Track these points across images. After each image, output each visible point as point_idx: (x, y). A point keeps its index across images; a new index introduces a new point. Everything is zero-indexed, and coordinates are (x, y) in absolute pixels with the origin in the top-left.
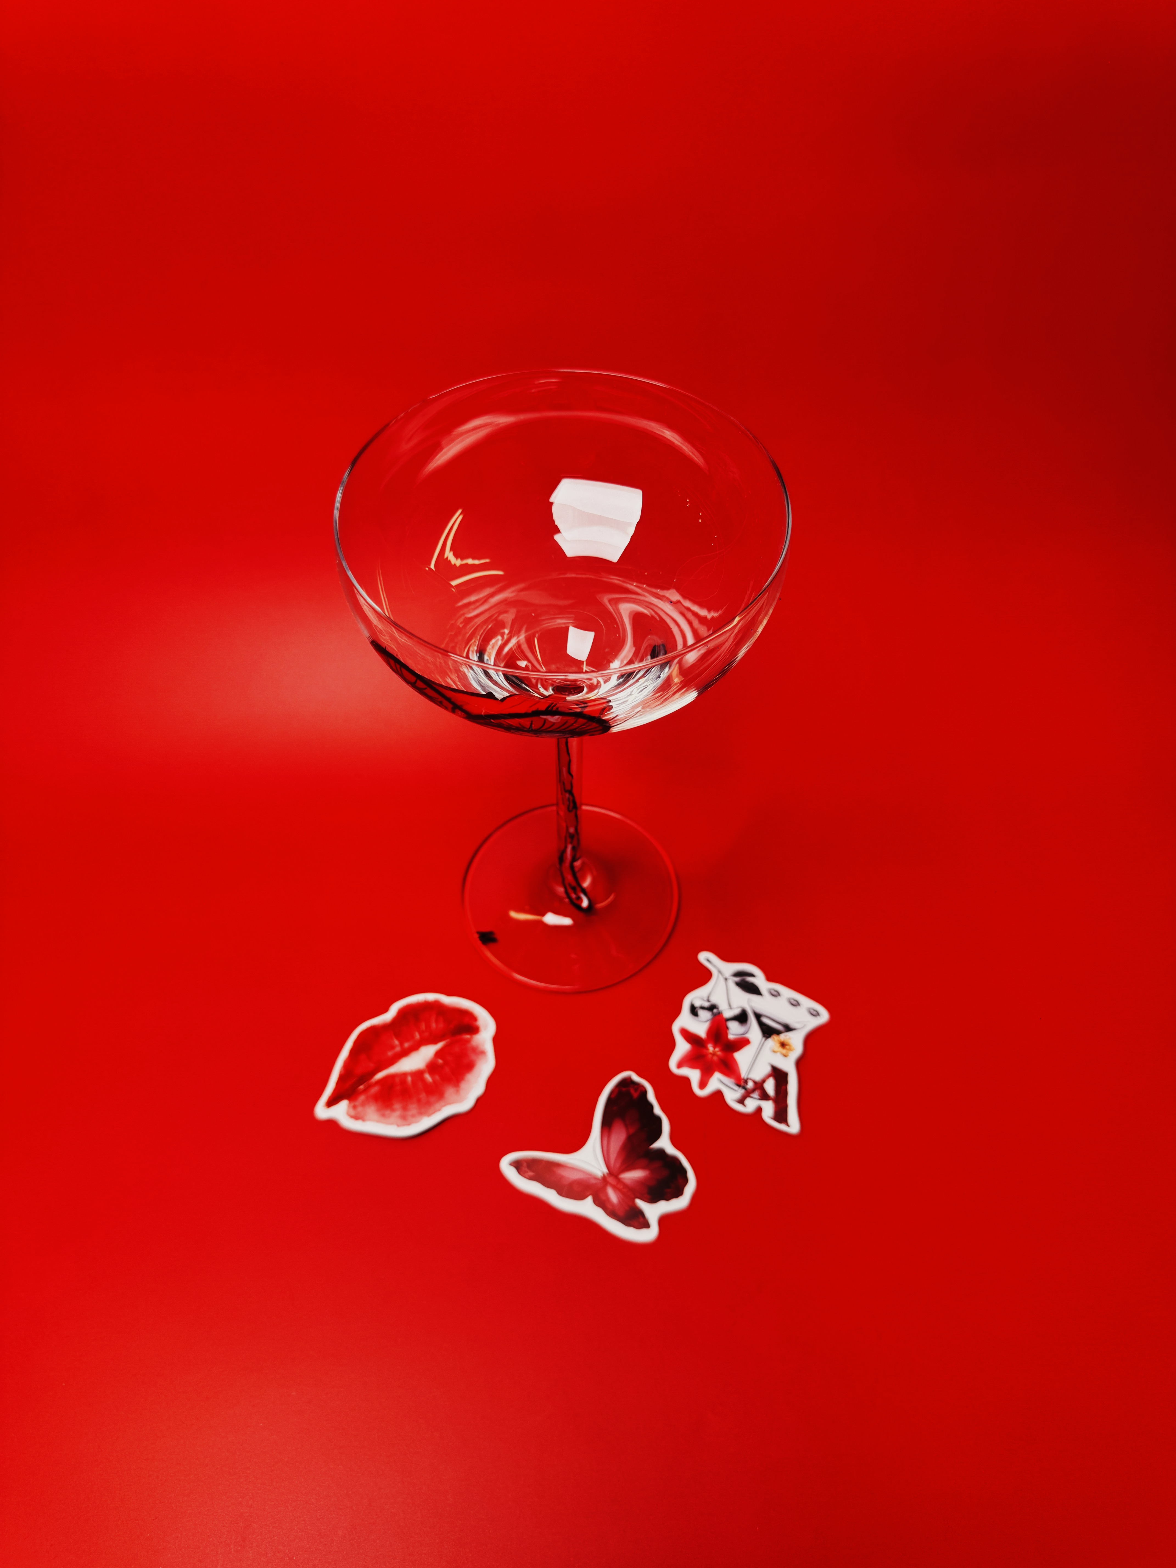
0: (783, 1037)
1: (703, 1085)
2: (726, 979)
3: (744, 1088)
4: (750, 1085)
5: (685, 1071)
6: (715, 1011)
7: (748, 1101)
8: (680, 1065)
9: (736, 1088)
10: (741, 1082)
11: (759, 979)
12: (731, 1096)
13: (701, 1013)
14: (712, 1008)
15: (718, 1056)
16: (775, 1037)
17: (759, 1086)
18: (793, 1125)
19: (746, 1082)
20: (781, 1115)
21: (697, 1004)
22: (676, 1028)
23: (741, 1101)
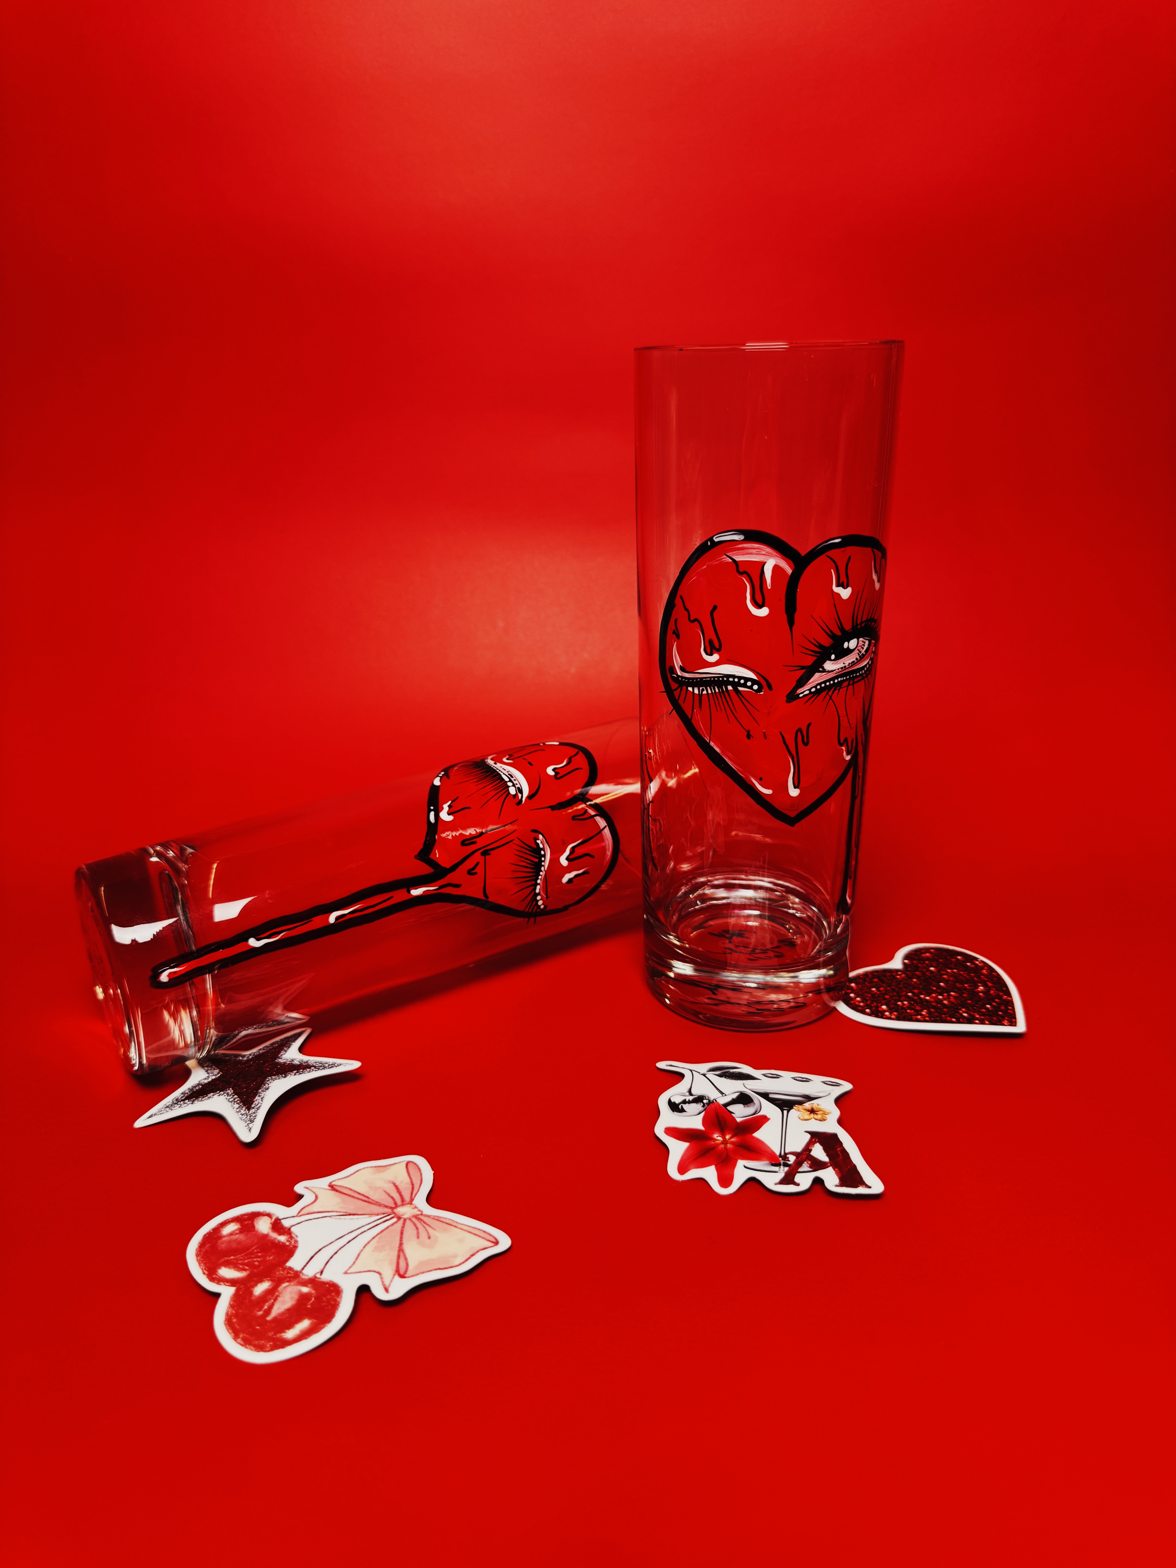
0: (808, 1105)
1: (725, 1181)
2: (704, 1075)
3: (785, 1165)
4: (792, 1159)
5: (693, 1174)
6: (705, 1101)
7: (798, 1178)
8: (682, 1169)
9: (776, 1169)
10: (776, 1160)
11: (745, 1069)
12: (772, 1180)
13: (685, 1107)
14: (699, 1099)
15: (732, 1143)
16: (796, 1107)
17: (804, 1156)
18: (874, 1185)
19: (785, 1157)
20: (850, 1176)
21: (677, 1100)
22: (659, 1130)
23: (788, 1179)
